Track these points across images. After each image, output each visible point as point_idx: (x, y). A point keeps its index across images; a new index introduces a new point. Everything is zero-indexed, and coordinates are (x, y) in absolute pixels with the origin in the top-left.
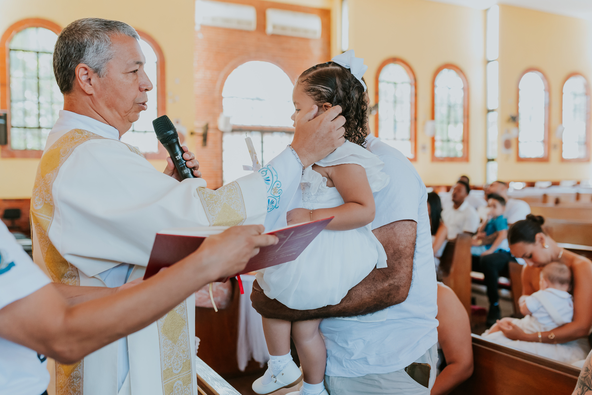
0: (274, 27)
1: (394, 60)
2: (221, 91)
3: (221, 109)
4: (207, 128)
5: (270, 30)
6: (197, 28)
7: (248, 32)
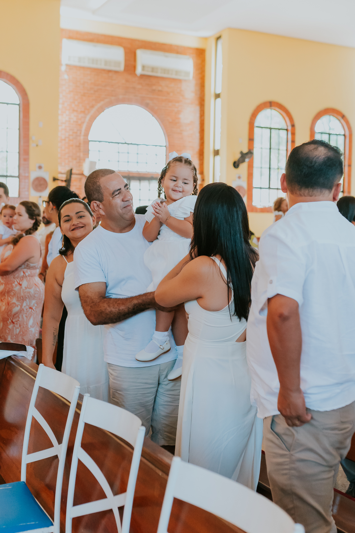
0: (143, 67)
1: (271, 104)
2: (87, 134)
3: (87, 152)
4: (71, 172)
5: (139, 71)
6: (63, 68)
7: (116, 72)
